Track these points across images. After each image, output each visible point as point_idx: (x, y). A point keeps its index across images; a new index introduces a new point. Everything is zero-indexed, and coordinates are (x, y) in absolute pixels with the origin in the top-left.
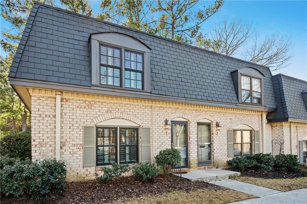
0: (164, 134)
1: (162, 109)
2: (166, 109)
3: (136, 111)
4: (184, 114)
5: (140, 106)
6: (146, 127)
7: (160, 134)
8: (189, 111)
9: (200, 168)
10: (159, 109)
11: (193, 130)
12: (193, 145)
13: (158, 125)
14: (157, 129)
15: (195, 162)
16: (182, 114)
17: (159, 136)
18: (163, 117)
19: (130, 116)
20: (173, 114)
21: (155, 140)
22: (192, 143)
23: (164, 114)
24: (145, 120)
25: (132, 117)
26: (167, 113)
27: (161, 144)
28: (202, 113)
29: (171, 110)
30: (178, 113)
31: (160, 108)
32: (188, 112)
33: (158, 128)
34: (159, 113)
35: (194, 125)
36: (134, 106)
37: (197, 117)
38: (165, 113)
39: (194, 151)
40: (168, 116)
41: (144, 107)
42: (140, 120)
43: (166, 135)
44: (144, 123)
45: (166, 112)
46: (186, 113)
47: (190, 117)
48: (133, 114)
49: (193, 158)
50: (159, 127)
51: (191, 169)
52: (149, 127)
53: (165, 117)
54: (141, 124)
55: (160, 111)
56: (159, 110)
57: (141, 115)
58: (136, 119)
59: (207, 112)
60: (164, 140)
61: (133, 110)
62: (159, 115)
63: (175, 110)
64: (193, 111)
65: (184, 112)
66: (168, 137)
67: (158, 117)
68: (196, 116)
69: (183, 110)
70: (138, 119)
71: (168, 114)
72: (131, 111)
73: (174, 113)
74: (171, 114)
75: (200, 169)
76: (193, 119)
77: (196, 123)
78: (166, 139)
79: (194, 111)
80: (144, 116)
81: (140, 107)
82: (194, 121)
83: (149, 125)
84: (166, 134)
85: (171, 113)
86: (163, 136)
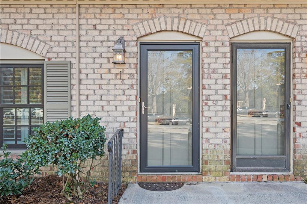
0: (113, 77)
1: (110, 11)
2: (121, 10)
3: (32, 21)
4: (182, 22)
5: (45, 9)
6: (58, 60)
7: (102, 78)
8: (203, 11)
9: (240, 176)
10: (101, 13)
11: (213, 66)
12: (212, 108)
13: (96, 55)
14: (94, 66)
15: (221, 158)
16: (176, 20)
17: (97, 82)
18: (110, 32)
19: (16, 34)
20: (145, 23)
21: (86, 92)
22: (210, 103)
23: (115, 24)
24: (57, 43)
25: (21, 37)
26: (125, 22)
27: (104, 103)
28: (250, 16)
29: (140, 11)
30: (162, 19)
31: (101, 9)
32: (199, 13)
33: (94, 63)
34: (98, 22)
35: (217, 51)
36: (28, 10)
37: (229, 28)
38: (118, 22)
39: (216, 127)
40: (128, 30)
41: (55, 11)
42: (44, 42)
43: (119, 82)
44: (54, 50)
45: (123, 18)
46: (190, 17)
47: (204, 28)
48: (22, 29)
49: (212, 147)
50: (97, 61)
51: (205, 178)
52: (67, 60)
53: (118, 33)
54: (44, 52)
55: (103, 16)
56: (98, 16)
57: (45, 31)
58: (32, 40)
59: (271, 11)
60: (112, 92)
61: (24, 18)
62: (99, 27)
63: (150, 11)
64: (215, 11)
65: (184, 16)
66: (127, 87)
67: (97, 33)
68: (226, 25)
69: (181, 11)
70: (37, 42)
71: (128, 24)
72: (19, 21)
73: (148, 20)
74: (137, 24)
75: (239, 179)
76: (213, 33)
77: (227, 44)
78: (120, 92)
79: (220, 11)
80: (56, 32)
81: (42, 11)
82: (220, 38)
83: (68, 55)
84: (119, 77)
85: (138, 21)
86: (112, 82)
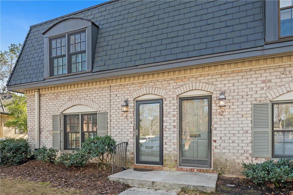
0: (124, 118)
1: (122, 87)
2: (127, 86)
3: (93, 95)
4: (154, 89)
5: (98, 89)
6: (102, 111)
7: (119, 119)
8: (163, 83)
9: (182, 169)
10: (119, 88)
11: (168, 110)
12: (168, 132)
13: (117, 108)
14: (116, 113)
15: (173, 158)
16: (151, 89)
17: (117, 121)
18: (123, 97)
19: (88, 101)
20: (137, 91)
21: (113, 125)
22: (167, 130)
23: (124, 93)
24: (102, 104)
25: (90, 102)
26: (128, 92)
27: (120, 130)
28: (187, 82)
29: (135, 86)
30: (145, 89)
31: (119, 86)
32: (161, 84)
33: (116, 112)
34: (117, 93)
35: (170, 103)
36: (92, 90)
37: (176, 90)
38: (126, 92)
39: (170, 142)
40: (130, 95)
41: (101, 89)
42: (97, 104)
43: (126, 120)
44: (101, 107)
45: (128, 90)
46: (157, 86)
47: (164, 92)
48: (90, 99)
49: (168, 152)
50: (117, 111)
51: (165, 168)
52: (106, 111)
53: (126, 97)
54: (98, 108)
55: (120, 90)
56: (118, 90)
57: (98, 99)
58: (93, 103)
59: (199, 79)
60: (123, 125)
61: (90, 94)
62: (118, 95)
63: (139, 85)
64: (170, 82)
65: (155, 86)
66: (129, 122)
67: (117, 98)
68: (175, 89)
69: (153, 84)
70: (95, 104)
71: (130, 92)
72: (89, 95)
73: (138, 90)
74: (133, 92)
75: (181, 170)
76: (168, 93)
77: (175, 98)
78: (127, 125)
79: (172, 81)
80: (102, 99)
81: (97, 90)
82: (172, 96)
83: (106, 109)
84: (126, 118)
85: (134, 91)
86: (123, 120)
